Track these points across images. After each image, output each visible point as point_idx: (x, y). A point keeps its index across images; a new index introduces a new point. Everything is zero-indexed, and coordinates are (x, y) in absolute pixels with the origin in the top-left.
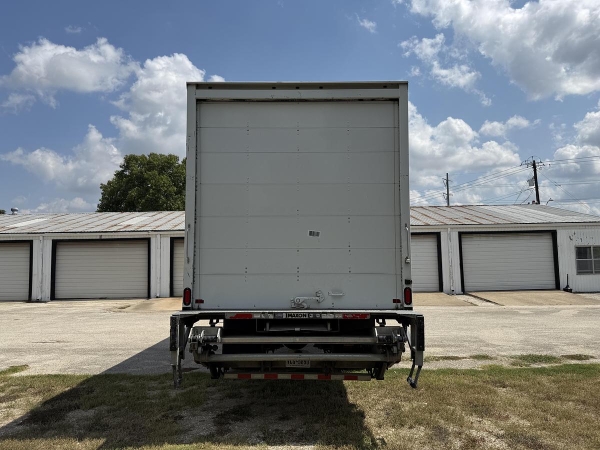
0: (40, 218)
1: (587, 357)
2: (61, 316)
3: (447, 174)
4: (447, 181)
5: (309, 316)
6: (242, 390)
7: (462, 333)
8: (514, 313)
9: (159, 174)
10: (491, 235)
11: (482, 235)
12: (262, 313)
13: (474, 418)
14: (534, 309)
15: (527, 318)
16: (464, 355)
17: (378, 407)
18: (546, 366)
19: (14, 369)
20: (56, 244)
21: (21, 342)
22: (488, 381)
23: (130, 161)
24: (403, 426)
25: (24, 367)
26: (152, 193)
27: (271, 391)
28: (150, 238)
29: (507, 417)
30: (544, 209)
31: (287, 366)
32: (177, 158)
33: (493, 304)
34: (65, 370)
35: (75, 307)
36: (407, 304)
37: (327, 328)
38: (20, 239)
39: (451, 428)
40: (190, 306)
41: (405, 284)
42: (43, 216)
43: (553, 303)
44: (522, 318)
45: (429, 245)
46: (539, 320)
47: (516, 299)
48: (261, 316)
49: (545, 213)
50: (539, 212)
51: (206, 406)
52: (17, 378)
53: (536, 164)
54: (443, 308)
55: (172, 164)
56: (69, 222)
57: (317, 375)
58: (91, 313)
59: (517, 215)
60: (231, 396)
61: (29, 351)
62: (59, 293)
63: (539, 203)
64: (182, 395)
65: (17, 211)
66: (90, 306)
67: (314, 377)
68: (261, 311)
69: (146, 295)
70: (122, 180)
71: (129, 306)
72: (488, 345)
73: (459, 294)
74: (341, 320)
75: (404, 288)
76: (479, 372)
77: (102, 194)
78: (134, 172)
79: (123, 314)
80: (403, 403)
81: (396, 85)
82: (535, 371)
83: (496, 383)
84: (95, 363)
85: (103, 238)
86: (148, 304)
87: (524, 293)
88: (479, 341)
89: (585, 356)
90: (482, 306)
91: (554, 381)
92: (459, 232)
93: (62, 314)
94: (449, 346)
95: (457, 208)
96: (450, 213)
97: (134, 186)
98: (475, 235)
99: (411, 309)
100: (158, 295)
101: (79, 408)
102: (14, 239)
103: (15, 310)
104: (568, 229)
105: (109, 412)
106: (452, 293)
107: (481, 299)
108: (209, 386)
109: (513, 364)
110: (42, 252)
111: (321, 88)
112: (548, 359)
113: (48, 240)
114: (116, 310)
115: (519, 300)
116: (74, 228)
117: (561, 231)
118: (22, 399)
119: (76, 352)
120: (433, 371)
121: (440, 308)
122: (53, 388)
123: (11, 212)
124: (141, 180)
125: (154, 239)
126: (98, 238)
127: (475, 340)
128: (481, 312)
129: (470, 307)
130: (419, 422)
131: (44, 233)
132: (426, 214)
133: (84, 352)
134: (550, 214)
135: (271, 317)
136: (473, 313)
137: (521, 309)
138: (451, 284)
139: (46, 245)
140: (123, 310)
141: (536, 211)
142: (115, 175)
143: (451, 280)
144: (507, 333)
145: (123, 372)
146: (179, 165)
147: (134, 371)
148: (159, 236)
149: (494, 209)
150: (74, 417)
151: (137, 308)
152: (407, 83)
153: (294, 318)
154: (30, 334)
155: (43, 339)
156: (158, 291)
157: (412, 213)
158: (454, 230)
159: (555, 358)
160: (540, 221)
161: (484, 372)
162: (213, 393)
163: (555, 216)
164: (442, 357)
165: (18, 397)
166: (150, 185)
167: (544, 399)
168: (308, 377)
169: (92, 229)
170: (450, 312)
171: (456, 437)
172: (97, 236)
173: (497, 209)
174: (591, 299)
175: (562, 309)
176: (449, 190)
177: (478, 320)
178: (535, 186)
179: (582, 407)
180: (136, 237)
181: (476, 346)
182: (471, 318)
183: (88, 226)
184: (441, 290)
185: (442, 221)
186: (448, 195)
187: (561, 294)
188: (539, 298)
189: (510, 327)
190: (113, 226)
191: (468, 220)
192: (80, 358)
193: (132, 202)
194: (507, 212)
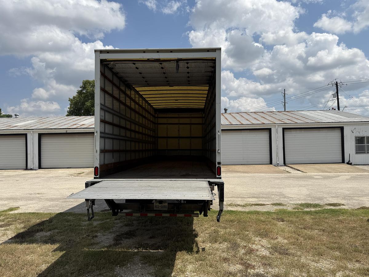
0: (32, 120)
1: (340, 205)
2: (43, 179)
4: (284, 94)
6: (134, 222)
7: (274, 190)
8: (311, 178)
10: (303, 130)
11: (297, 130)
13: (257, 239)
14: (323, 175)
15: (317, 181)
16: (268, 203)
17: (207, 232)
18: (313, 209)
19: (11, 209)
20: (40, 136)
21: (18, 194)
22: (275, 218)
23: (86, 84)
24: (216, 242)
25: (18, 208)
27: (150, 223)
29: (277, 238)
30: (339, 113)
31: (155, 209)
33: (300, 172)
34: (39, 210)
35: (52, 173)
36: (218, 175)
38: (19, 133)
39: (243, 243)
40: (98, 176)
41: (218, 164)
43: (338, 172)
44: (314, 181)
45: (264, 136)
46: (324, 182)
47: (316, 169)
49: (338, 116)
50: (335, 115)
51: (112, 231)
52: (12, 214)
53: (338, 84)
54: (269, 174)
56: (49, 123)
57: (169, 214)
58: (60, 176)
59: (321, 117)
60: (126, 225)
61: (21, 199)
62: (43, 165)
63: (339, 108)
64: (100, 224)
65: (18, 115)
66: (61, 173)
67: (167, 215)
70: (81, 95)
71: (83, 173)
72: (285, 197)
73: (282, 166)
75: (217, 166)
76: (272, 213)
77: (70, 104)
78: (88, 91)
79: (79, 177)
80: (221, 230)
81: (214, 50)
82: (304, 212)
83: (279, 219)
84: (56, 206)
85: (68, 132)
87: (321, 165)
88: (281, 195)
89: (339, 204)
90: (294, 173)
91: (313, 219)
92: (283, 128)
93: (44, 177)
94: (262, 197)
95: (284, 113)
96: (279, 116)
97: (89, 100)
98: (293, 130)
99: (220, 178)
101: (42, 231)
102: (16, 133)
103: (17, 175)
104: (351, 126)
105: (58, 233)
106: (278, 165)
107: (294, 169)
108: (116, 220)
109: (294, 209)
110: (33, 141)
111: (171, 52)
112: (316, 206)
113: (36, 134)
114: (76, 175)
115: (318, 169)
116: (51, 126)
117: (347, 127)
118: (13, 226)
119: (48, 200)
120: (245, 212)
121: (267, 174)
122: (30, 220)
123: (15, 117)
124: (93, 96)
126: (65, 132)
127: (279, 194)
128: (291, 177)
129: (285, 174)
130: (225, 240)
131: (33, 129)
132: (264, 117)
133: (52, 200)
134: (341, 117)
136: (286, 178)
137: (316, 175)
138: (277, 160)
139: (35, 137)
140: (79, 175)
141: (333, 114)
142: (77, 93)
143: (277, 157)
144: (300, 190)
149: (307, 113)
150: (39, 236)
151: (88, 174)
154: (23, 189)
155: (30, 192)
158: (280, 127)
159: (320, 205)
160: (333, 121)
161: (275, 213)
162: (117, 223)
163: (345, 118)
164: (254, 204)
165: (11, 224)
167: (301, 229)
168: (164, 215)
169: (61, 127)
170: (273, 177)
171: (243, 248)
172: (64, 131)
173: (309, 113)
174: (362, 169)
175: (341, 175)
176: (286, 99)
177: (287, 182)
178: (337, 98)
179: (321, 233)
180: (87, 131)
181: (278, 198)
182: (284, 181)
183: (59, 125)
184: (271, 163)
185: (273, 121)
186: (285, 103)
187: (345, 166)
188: (330, 168)
189: (304, 187)
190: (74, 125)
191: (289, 121)
192: (49, 203)
193: (88, 109)
194: (314, 115)
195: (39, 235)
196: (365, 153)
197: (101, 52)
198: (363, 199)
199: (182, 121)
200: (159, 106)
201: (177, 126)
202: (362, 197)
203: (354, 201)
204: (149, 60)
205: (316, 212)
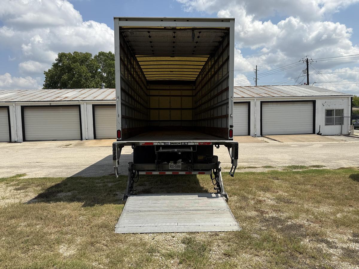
0: (11, 93)
1: (322, 166)
2: (33, 150)
3: (256, 66)
4: (256, 70)
5: (182, 144)
7: (259, 156)
8: (288, 146)
9: (80, 65)
10: (279, 103)
11: (274, 103)
12: (158, 142)
13: (261, 193)
14: (298, 144)
15: (295, 149)
16: (259, 166)
18: (300, 170)
19: (20, 176)
20: (23, 108)
21: (16, 163)
22: (270, 177)
23: (62, 56)
25: (24, 175)
26: (77, 77)
28: (80, 105)
29: (277, 192)
30: (311, 88)
32: (91, 55)
33: (277, 142)
36: (230, 137)
37: (191, 150)
38: (1, 105)
39: (250, 196)
40: (121, 139)
41: (230, 127)
42: (12, 91)
43: (310, 141)
44: (292, 148)
45: (243, 109)
46: (301, 149)
47: (291, 139)
48: (158, 144)
49: (310, 90)
50: (307, 90)
52: (24, 179)
53: (309, 61)
54: (250, 144)
55: (88, 59)
56: (30, 95)
57: (185, 172)
58: (49, 148)
59: (295, 91)
61: (23, 167)
62: (28, 137)
63: (308, 84)
64: (115, 185)
67: (183, 173)
69: (80, 138)
70: (57, 68)
71: (71, 145)
72: (272, 162)
73: (259, 137)
74: (197, 145)
75: (229, 129)
76: (266, 173)
77: (46, 77)
78: (64, 64)
79: (68, 148)
81: (228, 20)
82: (294, 173)
83: (274, 178)
84: (62, 172)
85: (52, 105)
86: (82, 143)
87: (295, 136)
88: (268, 160)
90: (271, 143)
91: (303, 177)
92: (261, 101)
94: (251, 162)
95: (261, 87)
96: (256, 91)
97: (65, 73)
98: (270, 103)
99: (232, 140)
100: (87, 138)
101: (63, 192)
103: (4, 147)
104: (322, 100)
105: (79, 193)
106: (255, 136)
107: (271, 139)
109: (284, 170)
110: (16, 114)
111: (188, 21)
112: (302, 167)
113: (19, 106)
114: (64, 146)
115: (292, 139)
116: (33, 99)
117: (319, 100)
118: (30, 188)
119: (50, 167)
120: (242, 173)
121: (248, 144)
122: (45, 183)
124: (69, 69)
125: (83, 105)
126: (49, 105)
127: (265, 159)
128: (270, 146)
129: (264, 143)
131: (15, 102)
132: (243, 91)
133: (54, 167)
134: (313, 91)
135: (163, 144)
136: (266, 146)
137: (292, 144)
138: (255, 131)
139: (18, 109)
140: (68, 146)
141: (305, 89)
142: (53, 66)
143: (255, 129)
144: (283, 156)
145: (79, 176)
146: (93, 59)
147: (85, 175)
148: (85, 104)
149: (282, 88)
151: (76, 145)
152: (234, 19)
153: (174, 144)
154: (19, 159)
155: (28, 161)
156: (87, 136)
157: (235, 90)
158: (258, 100)
159: (305, 167)
160: (307, 95)
161: (268, 173)
163: (316, 92)
164: (247, 167)
165: (28, 187)
166: (75, 72)
167: (296, 184)
168: (181, 173)
169: (44, 99)
170: (254, 146)
171: (252, 200)
172: (48, 103)
173: (283, 88)
174: (331, 139)
175: (314, 144)
176: (257, 76)
177: (268, 150)
178: (307, 74)
179: (314, 187)
180: (72, 104)
181: (265, 162)
182: (264, 149)
183: (41, 97)
184: (249, 134)
185: (252, 95)
186: (256, 79)
187: (315, 136)
188: (303, 138)
189: (285, 153)
190: (57, 97)
191: (266, 94)
192: (54, 170)
193: (65, 83)
194: (289, 89)
195: (60, 195)
196: (333, 124)
197: (120, 19)
198: (339, 162)
199: (173, 93)
200: (152, 78)
201: (168, 98)
202: (339, 160)
203: (333, 164)
204: (165, 29)
205: (304, 172)
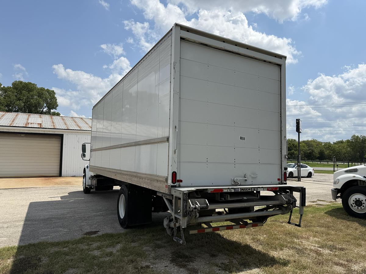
5: (251, 189)
12: (228, 188)
24: (276, 249)
36: (285, 181)
40: (176, 184)
41: (284, 170)
48: (227, 190)
68: (227, 187)
75: (284, 172)
99: (286, 184)
135: (233, 191)
153: (244, 191)
